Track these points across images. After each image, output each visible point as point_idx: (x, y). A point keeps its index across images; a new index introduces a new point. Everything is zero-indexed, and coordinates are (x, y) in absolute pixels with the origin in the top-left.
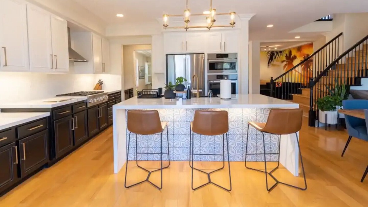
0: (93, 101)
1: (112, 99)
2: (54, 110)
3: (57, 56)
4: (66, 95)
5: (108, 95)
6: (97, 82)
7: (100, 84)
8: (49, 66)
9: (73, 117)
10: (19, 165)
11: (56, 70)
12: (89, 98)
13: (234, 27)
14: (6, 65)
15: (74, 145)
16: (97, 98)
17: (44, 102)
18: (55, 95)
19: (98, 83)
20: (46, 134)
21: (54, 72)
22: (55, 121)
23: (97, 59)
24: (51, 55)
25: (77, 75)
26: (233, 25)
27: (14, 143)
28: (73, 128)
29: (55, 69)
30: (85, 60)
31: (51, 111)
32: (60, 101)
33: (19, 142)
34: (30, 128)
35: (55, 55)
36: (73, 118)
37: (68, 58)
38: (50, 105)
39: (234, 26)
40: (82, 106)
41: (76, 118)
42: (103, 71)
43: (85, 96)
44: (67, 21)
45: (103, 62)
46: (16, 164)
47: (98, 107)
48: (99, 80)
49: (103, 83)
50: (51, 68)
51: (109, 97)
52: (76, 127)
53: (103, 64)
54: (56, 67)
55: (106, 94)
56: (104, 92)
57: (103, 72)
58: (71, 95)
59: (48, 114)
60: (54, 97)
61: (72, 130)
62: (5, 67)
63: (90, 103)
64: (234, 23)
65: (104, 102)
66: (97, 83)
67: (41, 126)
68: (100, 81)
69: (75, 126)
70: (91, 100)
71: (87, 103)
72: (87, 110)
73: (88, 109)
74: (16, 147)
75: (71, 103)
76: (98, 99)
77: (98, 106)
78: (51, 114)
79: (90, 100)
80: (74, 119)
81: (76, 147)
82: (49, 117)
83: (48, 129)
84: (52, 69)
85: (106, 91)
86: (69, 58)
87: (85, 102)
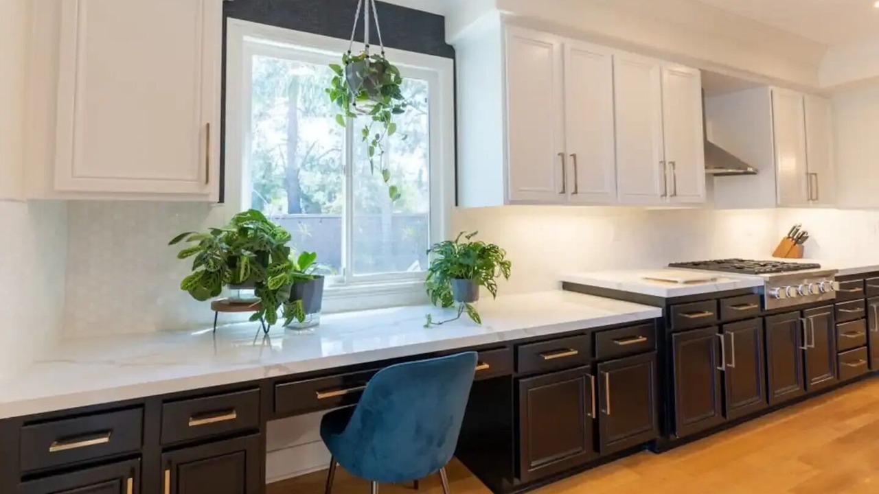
0: (785, 294)
1: (855, 296)
2: (671, 304)
3: (676, 164)
4: (696, 265)
5: (837, 279)
6: (784, 233)
7: (798, 239)
8: (658, 191)
9: (721, 332)
10: (596, 423)
11: (674, 198)
12: (772, 283)
14: (576, 192)
15: (724, 414)
16: (798, 287)
17: (647, 279)
18: (667, 265)
19: (789, 237)
20: (652, 363)
21: (667, 205)
22: (674, 335)
23: (788, 164)
24: (661, 162)
27: (588, 366)
28: (721, 365)
29: (671, 196)
30: (750, 170)
32: (687, 282)
33: (596, 365)
34: (618, 340)
35: (670, 163)
36: (722, 337)
37: (704, 167)
38: (662, 291)
40: (746, 305)
41: (730, 336)
42: (810, 199)
43: (756, 273)
44: (700, 69)
45: (810, 171)
46: (591, 417)
47: (802, 316)
48: (794, 227)
49: (807, 237)
50: (662, 196)
51: (841, 286)
52: (731, 363)
53: (811, 176)
54: (673, 193)
55: (827, 275)
56: (818, 266)
57: (811, 202)
58: (711, 267)
59: (656, 312)
60: (665, 268)
61: (718, 368)
62: (575, 195)
63: (773, 297)
65: (820, 299)
66: (786, 235)
67: (642, 339)
68: (795, 229)
69: (729, 361)
70: (777, 289)
71: (762, 297)
72: (764, 318)
73: (764, 316)
74: (593, 377)
75: (715, 290)
76: (800, 288)
77: (802, 310)
78: (665, 314)
79: (774, 290)
80: (725, 337)
81: (728, 423)
82: (658, 319)
83: (656, 352)
84: (664, 197)
85: (826, 266)
86: (706, 168)
87: (756, 291)
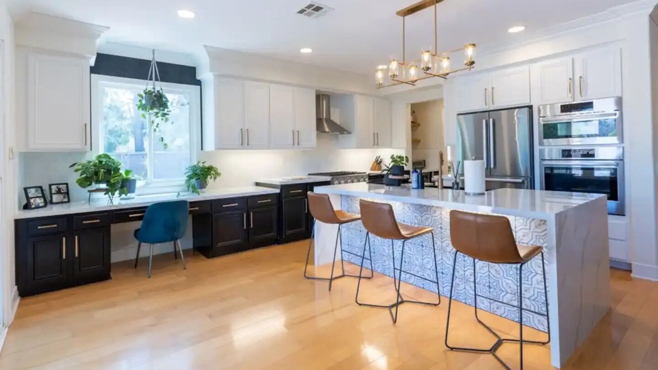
3: (300, 131)
7: (378, 162)
10: (248, 231)
13: (472, 69)
14: (248, 144)
18: (307, 174)
19: (375, 162)
20: (275, 210)
22: (284, 199)
24: (293, 131)
25: (343, 150)
26: (471, 66)
29: (298, 145)
31: (280, 187)
35: (297, 131)
36: (306, 200)
37: (315, 132)
39: (474, 67)
42: (374, 144)
44: (316, 90)
45: (374, 133)
46: (244, 228)
50: (293, 145)
57: (375, 146)
61: (305, 212)
64: (472, 63)
67: (269, 200)
68: (377, 158)
74: (245, 214)
75: (304, 182)
78: (281, 191)
82: (279, 193)
83: (278, 206)
